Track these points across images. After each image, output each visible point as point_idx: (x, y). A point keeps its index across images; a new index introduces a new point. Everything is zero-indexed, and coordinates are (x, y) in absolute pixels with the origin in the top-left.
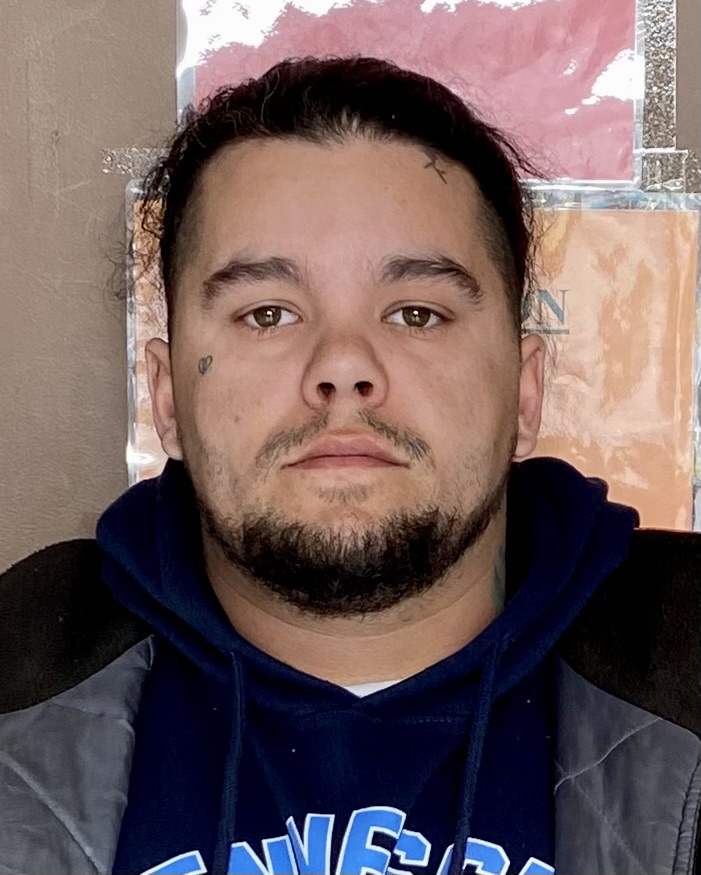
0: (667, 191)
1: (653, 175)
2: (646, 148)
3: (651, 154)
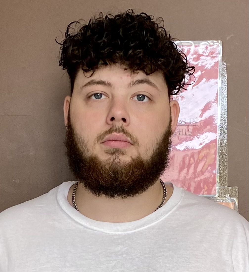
0: (225, 197)
1: (222, 193)
2: (220, 186)
3: (221, 188)
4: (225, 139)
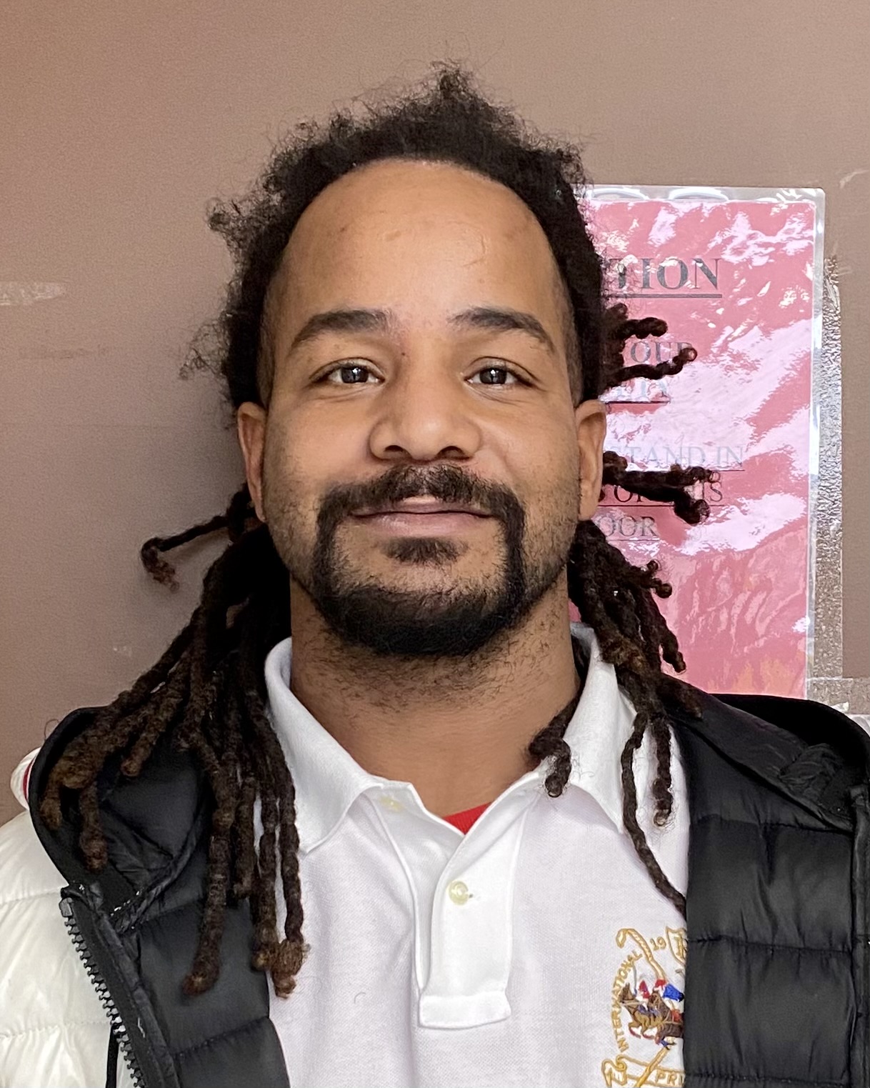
2: (817, 676)
4: (834, 517)
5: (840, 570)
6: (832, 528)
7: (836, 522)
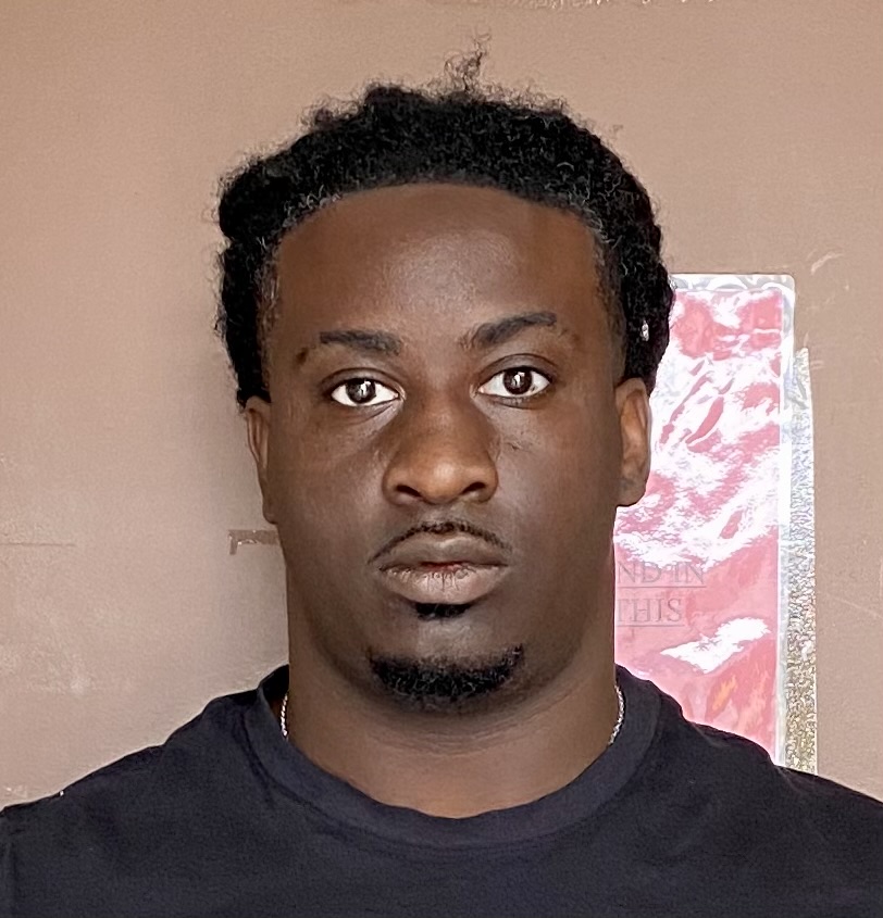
4: (806, 638)
5: (814, 696)
6: (804, 651)
7: (809, 644)
